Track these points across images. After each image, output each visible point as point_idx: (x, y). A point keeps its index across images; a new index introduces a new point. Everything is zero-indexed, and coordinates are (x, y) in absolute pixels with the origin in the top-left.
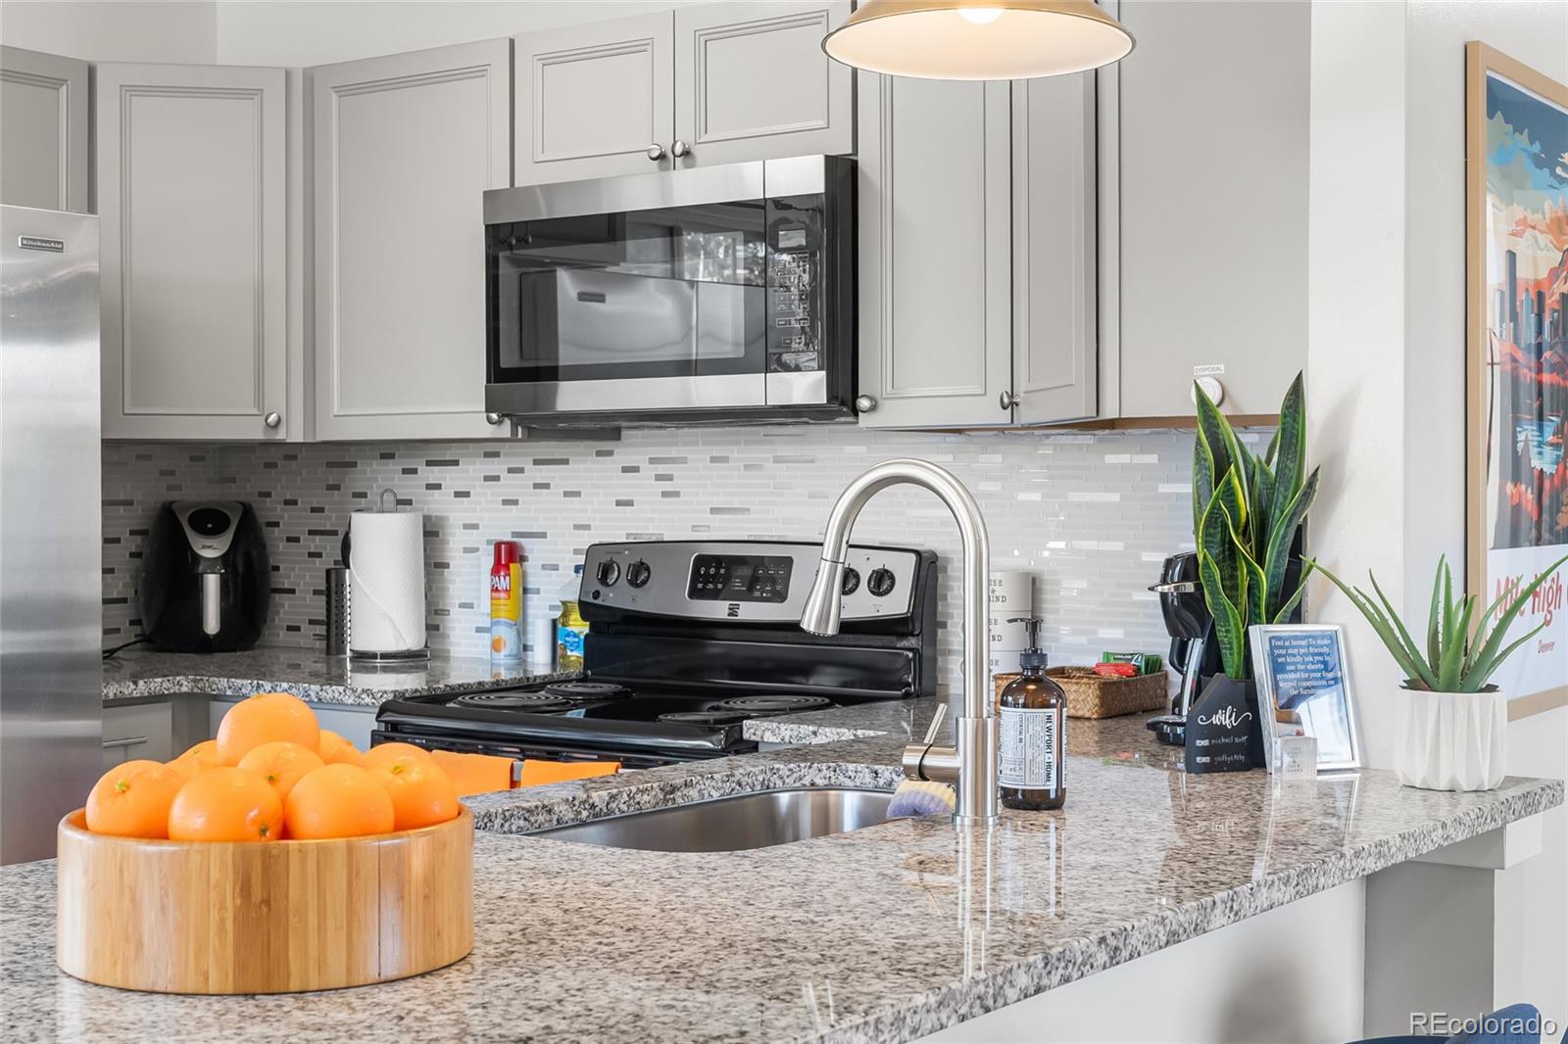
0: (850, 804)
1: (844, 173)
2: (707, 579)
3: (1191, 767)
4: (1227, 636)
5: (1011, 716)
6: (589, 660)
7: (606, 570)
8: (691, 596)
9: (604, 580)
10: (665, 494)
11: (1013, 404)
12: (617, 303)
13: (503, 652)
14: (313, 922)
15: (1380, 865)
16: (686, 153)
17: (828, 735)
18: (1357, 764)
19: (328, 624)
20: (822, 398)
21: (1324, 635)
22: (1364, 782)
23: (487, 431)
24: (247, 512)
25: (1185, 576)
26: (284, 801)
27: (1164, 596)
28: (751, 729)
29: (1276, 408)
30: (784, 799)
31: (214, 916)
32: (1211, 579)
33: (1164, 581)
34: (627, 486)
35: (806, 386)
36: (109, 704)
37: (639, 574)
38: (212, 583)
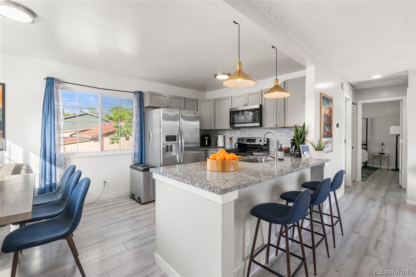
0: (264, 160)
1: (261, 106)
2: (248, 141)
3: (294, 157)
4: (298, 146)
5: (279, 152)
6: (238, 147)
7: (240, 140)
8: (247, 142)
9: (239, 141)
10: (245, 134)
11: (277, 126)
12: (239, 117)
13: (230, 147)
14: (227, 167)
15: (314, 166)
16: (247, 105)
17: (260, 154)
18: (310, 157)
19: (216, 144)
20: (259, 125)
21: (307, 146)
22: (311, 159)
23: (230, 128)
24: (209, 135)
25: (293, 141)
26: (225, 157)
27: (291, 142)
28: (253, 153)
29: (302, 126)
30: (258, 159)
31: (220, 166)
32: (296, 141)
33: (291, 141)
34: (241, 133)
35: (258, 124)
36: (200, 150)
37: (242, 140)
38: (207, 141)
